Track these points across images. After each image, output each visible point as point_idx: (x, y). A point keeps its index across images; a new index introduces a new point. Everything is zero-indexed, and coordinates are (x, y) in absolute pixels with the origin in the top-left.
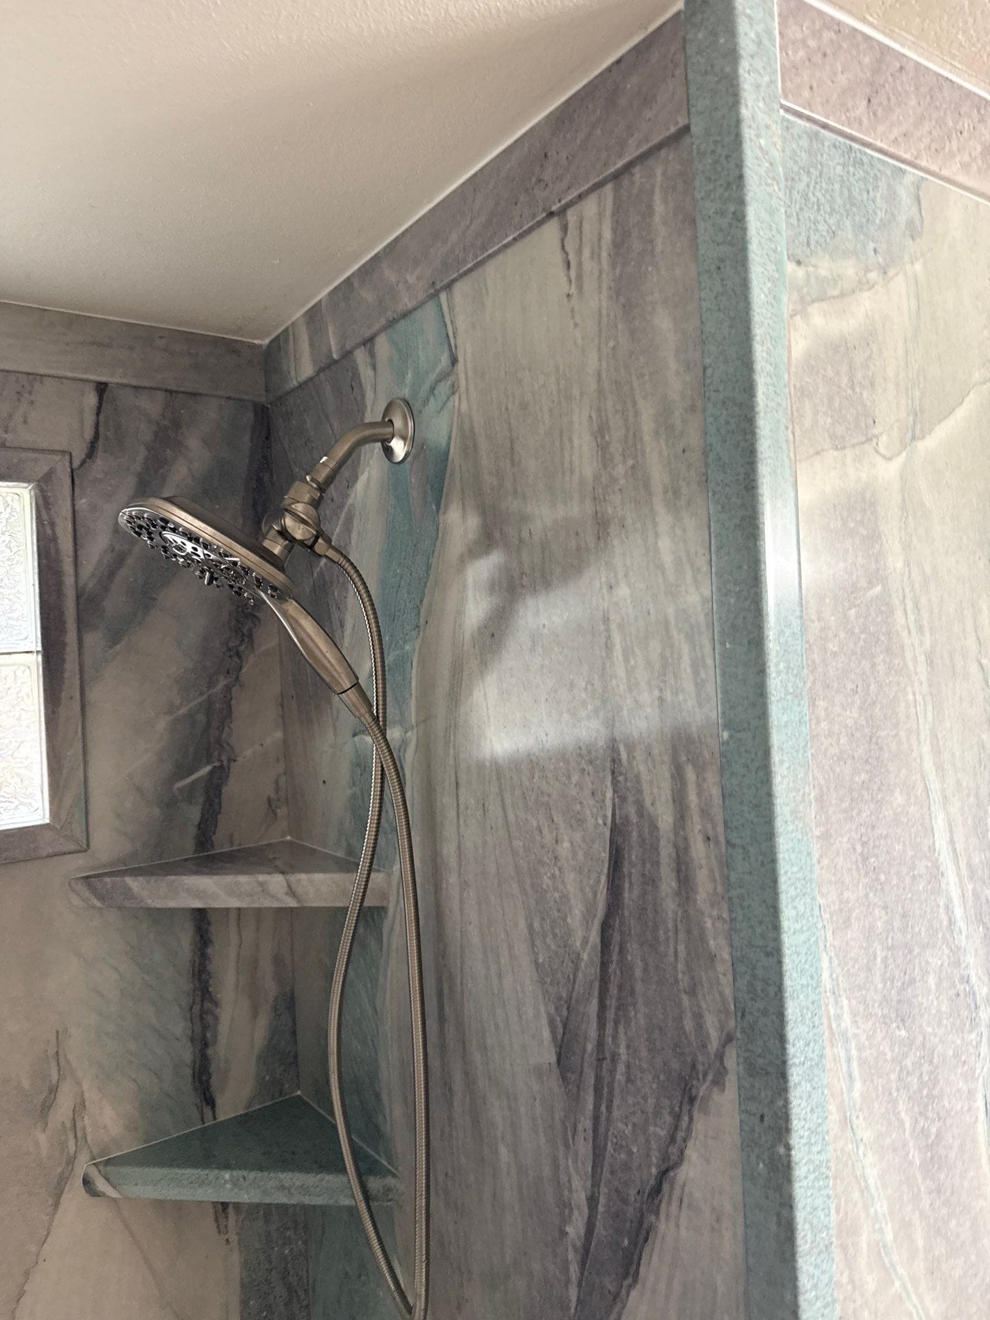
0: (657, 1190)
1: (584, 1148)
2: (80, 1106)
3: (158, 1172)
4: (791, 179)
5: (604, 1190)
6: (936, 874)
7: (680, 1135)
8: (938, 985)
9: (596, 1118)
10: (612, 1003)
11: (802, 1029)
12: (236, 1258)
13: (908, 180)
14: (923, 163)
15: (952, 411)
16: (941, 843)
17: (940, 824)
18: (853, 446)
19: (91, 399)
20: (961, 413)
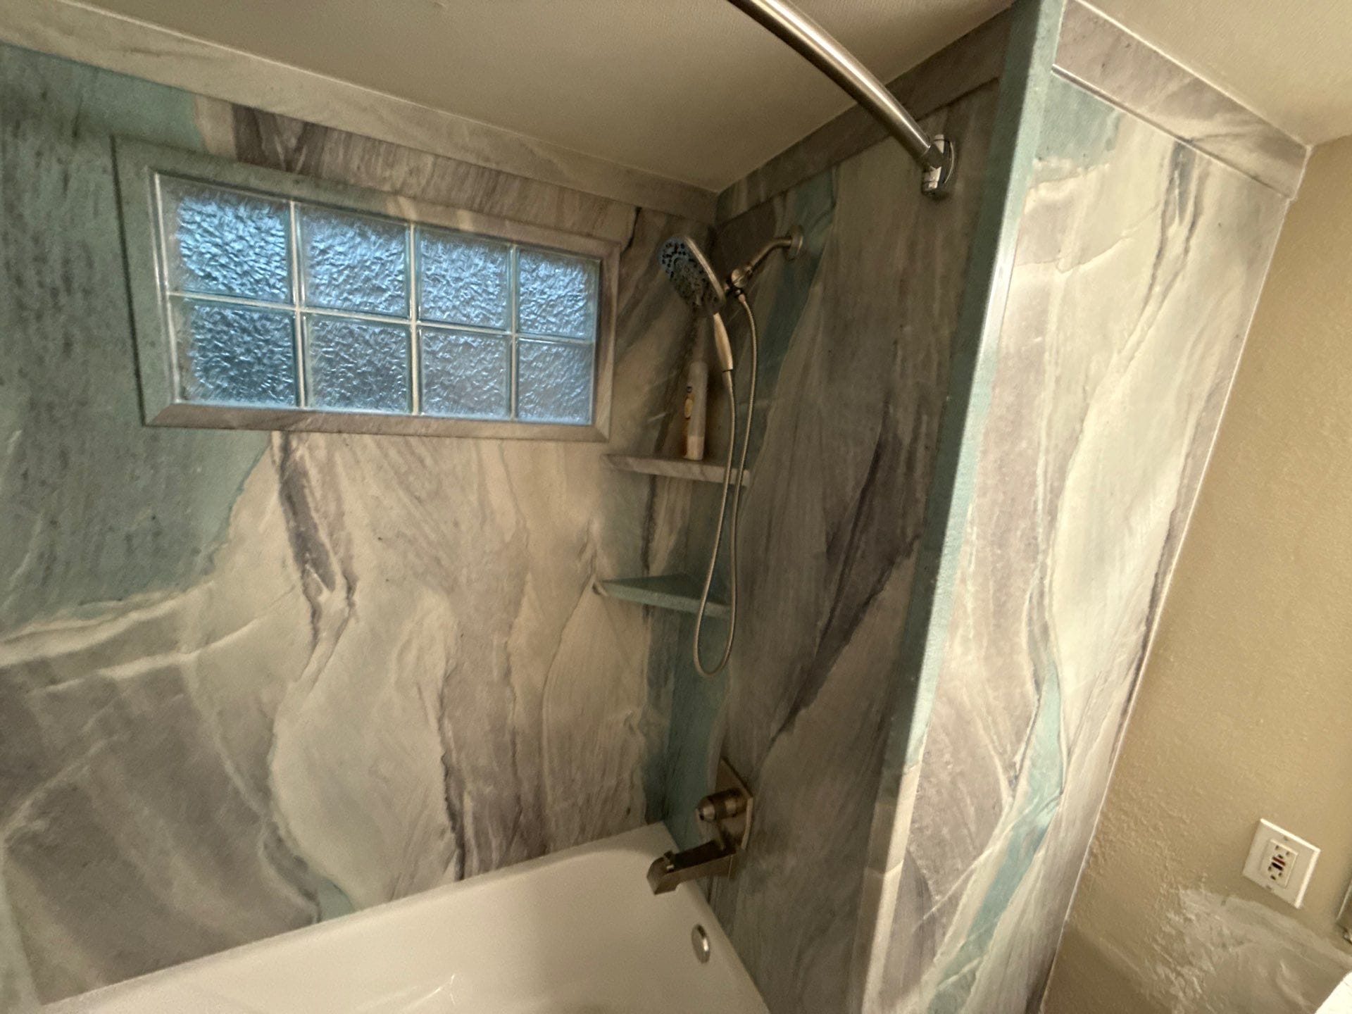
0: (867, 603)
1: (833, 588)
2: (594, 556)
3: (627, 589)
4: (1047, 111)
5: (840, 605)
6: (1033, 485)
7: (884, 579)
8: (1021, 536)
9: (842, 575)
10: (861, 524)
11: (953, 532)
12: (649, 637)
13: (1114, 115)
14: (1127, 104)
15: (1104, 251)
16: (1040, 471)
17: (1041, 462)
18: (1045, 262)
19: (633, 216)
20: (1110, 253)
